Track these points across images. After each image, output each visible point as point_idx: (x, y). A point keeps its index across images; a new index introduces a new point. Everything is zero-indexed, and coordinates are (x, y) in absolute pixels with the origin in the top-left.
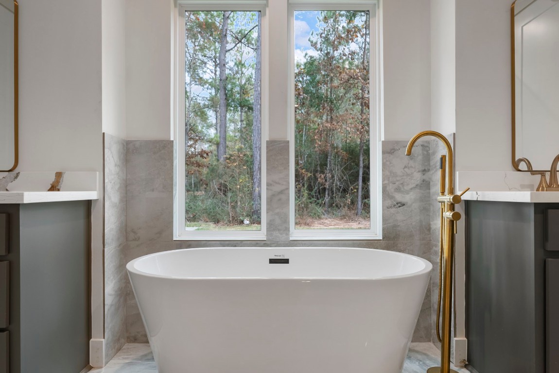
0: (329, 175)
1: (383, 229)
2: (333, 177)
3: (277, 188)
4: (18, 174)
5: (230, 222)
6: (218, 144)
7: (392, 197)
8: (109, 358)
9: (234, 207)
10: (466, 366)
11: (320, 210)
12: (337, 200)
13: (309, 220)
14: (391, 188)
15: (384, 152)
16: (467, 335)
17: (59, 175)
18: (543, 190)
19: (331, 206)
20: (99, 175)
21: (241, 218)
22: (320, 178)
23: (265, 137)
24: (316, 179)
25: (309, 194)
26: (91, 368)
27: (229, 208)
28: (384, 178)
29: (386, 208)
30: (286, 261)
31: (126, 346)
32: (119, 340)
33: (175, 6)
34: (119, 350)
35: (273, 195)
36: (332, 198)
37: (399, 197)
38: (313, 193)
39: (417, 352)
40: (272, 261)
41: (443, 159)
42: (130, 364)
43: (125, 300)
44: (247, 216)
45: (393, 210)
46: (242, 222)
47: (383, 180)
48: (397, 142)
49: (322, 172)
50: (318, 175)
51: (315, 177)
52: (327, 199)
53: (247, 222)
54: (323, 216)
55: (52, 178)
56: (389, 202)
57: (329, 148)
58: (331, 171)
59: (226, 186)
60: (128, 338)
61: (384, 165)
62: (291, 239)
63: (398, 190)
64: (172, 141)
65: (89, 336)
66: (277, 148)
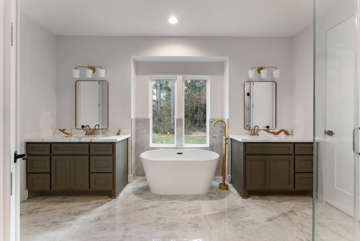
0: (199, 115)
1: (210, 144)
2: (200, 116)
3: (179, 132)
4: (108, 130)
5: (162, 133)
6: (157, 102)
7: (212, 135)
8: (133, 180)
9: (164, 128)
10: (231, 183)
11: (195, 128)
12: (202, 124)
13: (191, 132)
14: (212, 132)
15: (210, 122)
16: (231, 175)
17: (120, 130)
18: (251, 135)
19: (199, 126)
20: (130, 130)
21: (167, 132)
22: (195, 116)
23: (176, 118)
24: (194, 117)
25: (191, 122)
26: (128, 183)
27: (162, 128)
28: (210, 129)
29: (210, 138)
30: (182, 154)
31: (136, 177)
32: (135, 175)
33: (150, 79)
34: (135, 178)
35: (178, 134)
36: (200, 123)
37: (214, 135)
38: (193, 122)
39: (218, 179)
40: (178, 153)
41: (224, 127)
42: (138, 182)
43: (136, 164)
44: (169, 131)
45: (212, 139)
46: (167, 133)
47: (210, 130)
48: (214, 119)
49: (196, 114)
50: (195, 115)
51: (194, 116)
52: (198, 124)
53: (168, 133)
54: (196, 131)
55: (118, 131)
56: (211, 137)
57: (199, 105)
58: (199, 114)
59: (161, 120)
60: (137, 175)
61: (210, 126)
62: (183, 147)
63: (214, 133)
64: (149, 119)
65: (128, 175)
66: (179, 121)
